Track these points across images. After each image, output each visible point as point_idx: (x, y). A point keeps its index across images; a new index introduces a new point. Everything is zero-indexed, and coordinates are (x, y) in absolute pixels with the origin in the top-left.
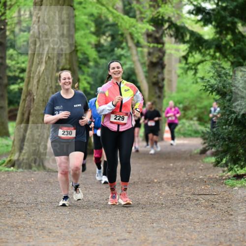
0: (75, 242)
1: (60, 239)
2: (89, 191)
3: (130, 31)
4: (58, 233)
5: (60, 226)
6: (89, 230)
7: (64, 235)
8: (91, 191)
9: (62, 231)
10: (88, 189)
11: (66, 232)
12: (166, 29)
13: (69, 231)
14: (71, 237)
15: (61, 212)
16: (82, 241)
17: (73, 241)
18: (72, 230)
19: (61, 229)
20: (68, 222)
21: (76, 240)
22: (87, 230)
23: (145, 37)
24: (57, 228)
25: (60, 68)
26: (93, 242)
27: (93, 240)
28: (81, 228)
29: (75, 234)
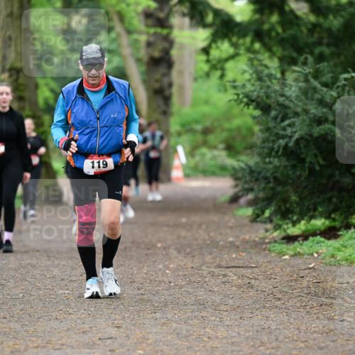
0: (33, 341)
1: (8, 337)
2: (53, 262)
3: (118, 8)
4: (6, 328)
5: (8, 316)
6: (54, 324)
7: (15, 331)
8: (56, 262)
9: (12, 325)
10: (52, 259)
11: (18, 326)
12: (175, 5)
13: (23, 326)
14: (26, 334)
15: (9, 295)
16: (43, 340)
17: (29, 340)
18: (27, 323)
19: (10, 321)
20: (21, 310)
21: (34, 339)
22: (51, 323)
23: (142, 17)
24: (4, 320)
25: (8, 66)
26: (60, 342)
27: (59, 340)
28: (41, 320)
29: (32, 329)
